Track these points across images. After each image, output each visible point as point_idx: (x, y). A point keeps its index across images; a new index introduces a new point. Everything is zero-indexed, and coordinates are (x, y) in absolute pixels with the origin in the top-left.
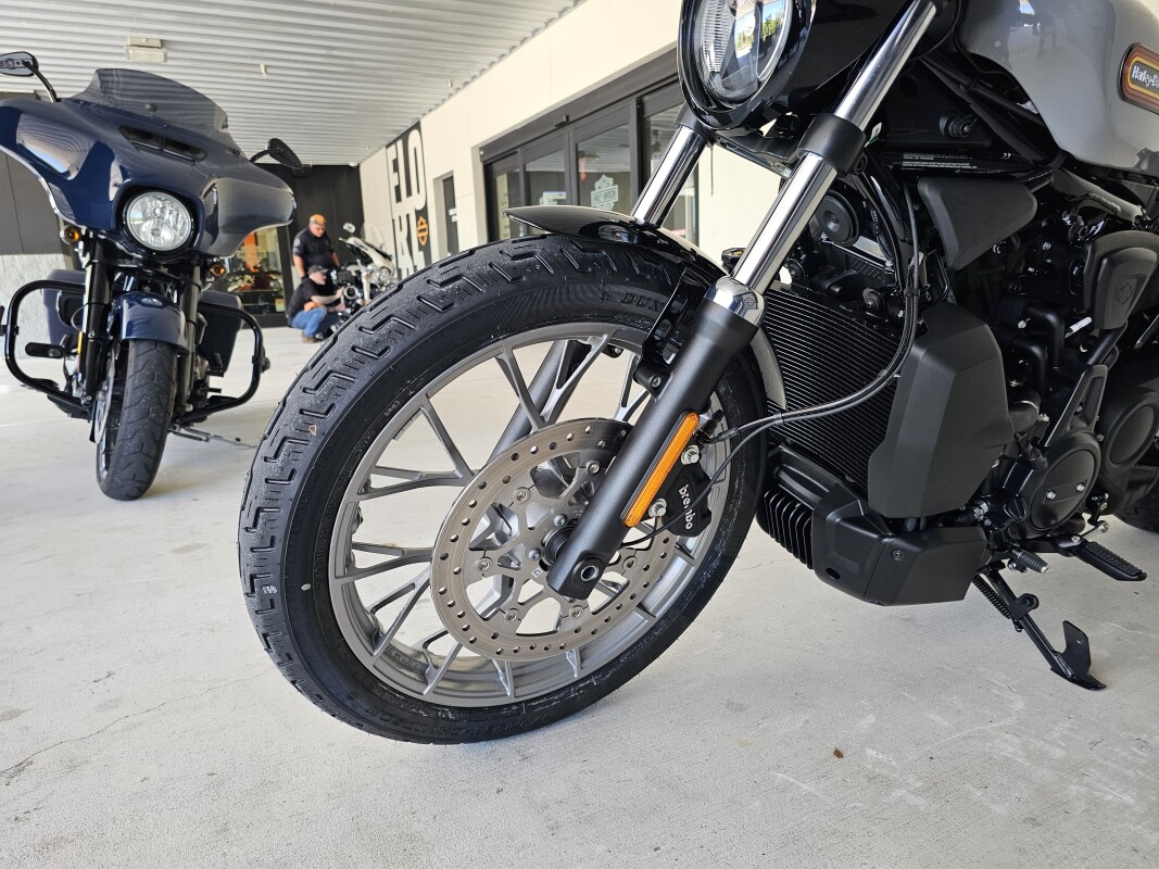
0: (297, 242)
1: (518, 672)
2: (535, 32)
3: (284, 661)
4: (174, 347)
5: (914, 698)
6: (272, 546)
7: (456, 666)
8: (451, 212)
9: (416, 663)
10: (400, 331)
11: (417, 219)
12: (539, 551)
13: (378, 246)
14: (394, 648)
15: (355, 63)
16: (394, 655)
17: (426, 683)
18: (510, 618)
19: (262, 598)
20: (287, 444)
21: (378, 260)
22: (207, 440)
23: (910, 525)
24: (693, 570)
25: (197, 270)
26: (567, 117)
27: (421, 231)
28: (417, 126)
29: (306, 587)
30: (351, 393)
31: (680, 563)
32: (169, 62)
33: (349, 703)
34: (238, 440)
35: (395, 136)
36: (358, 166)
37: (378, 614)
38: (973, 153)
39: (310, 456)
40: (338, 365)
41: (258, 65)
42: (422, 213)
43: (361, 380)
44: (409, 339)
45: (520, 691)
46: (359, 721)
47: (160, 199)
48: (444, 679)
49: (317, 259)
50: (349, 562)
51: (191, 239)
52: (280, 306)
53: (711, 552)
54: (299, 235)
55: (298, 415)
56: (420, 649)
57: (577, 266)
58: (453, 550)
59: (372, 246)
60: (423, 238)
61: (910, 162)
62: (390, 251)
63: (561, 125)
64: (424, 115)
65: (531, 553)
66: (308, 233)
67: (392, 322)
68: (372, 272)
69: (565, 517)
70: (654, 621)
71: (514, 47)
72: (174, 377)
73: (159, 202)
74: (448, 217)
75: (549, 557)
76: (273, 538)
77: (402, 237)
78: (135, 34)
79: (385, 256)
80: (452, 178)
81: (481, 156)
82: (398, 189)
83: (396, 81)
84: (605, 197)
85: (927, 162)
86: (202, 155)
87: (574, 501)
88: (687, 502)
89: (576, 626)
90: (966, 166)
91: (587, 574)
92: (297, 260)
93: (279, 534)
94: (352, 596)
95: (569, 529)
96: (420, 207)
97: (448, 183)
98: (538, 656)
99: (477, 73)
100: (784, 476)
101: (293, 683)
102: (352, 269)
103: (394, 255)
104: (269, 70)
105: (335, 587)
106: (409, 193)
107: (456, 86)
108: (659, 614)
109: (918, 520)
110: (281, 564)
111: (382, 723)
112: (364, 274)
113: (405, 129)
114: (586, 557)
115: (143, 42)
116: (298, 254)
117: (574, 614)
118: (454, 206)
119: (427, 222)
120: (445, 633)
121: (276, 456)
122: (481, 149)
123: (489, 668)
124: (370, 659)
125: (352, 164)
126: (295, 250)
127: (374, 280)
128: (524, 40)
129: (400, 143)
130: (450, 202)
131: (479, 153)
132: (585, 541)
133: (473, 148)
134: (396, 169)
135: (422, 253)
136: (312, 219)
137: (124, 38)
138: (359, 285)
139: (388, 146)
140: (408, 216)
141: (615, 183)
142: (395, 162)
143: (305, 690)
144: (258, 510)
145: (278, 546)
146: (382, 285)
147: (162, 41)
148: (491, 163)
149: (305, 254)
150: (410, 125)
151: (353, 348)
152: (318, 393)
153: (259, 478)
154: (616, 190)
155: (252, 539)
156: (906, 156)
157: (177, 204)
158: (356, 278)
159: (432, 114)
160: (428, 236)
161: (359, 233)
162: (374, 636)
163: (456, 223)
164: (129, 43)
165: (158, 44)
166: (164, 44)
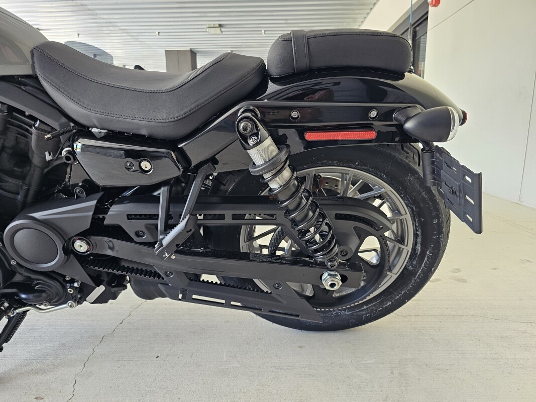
32: (224, 33)
41: (261, 31)
78: (209, 23)
115: (212, 26)
137: (206, 25)
164: (207, 27)
165: (218, 26)
166: (220, 26)
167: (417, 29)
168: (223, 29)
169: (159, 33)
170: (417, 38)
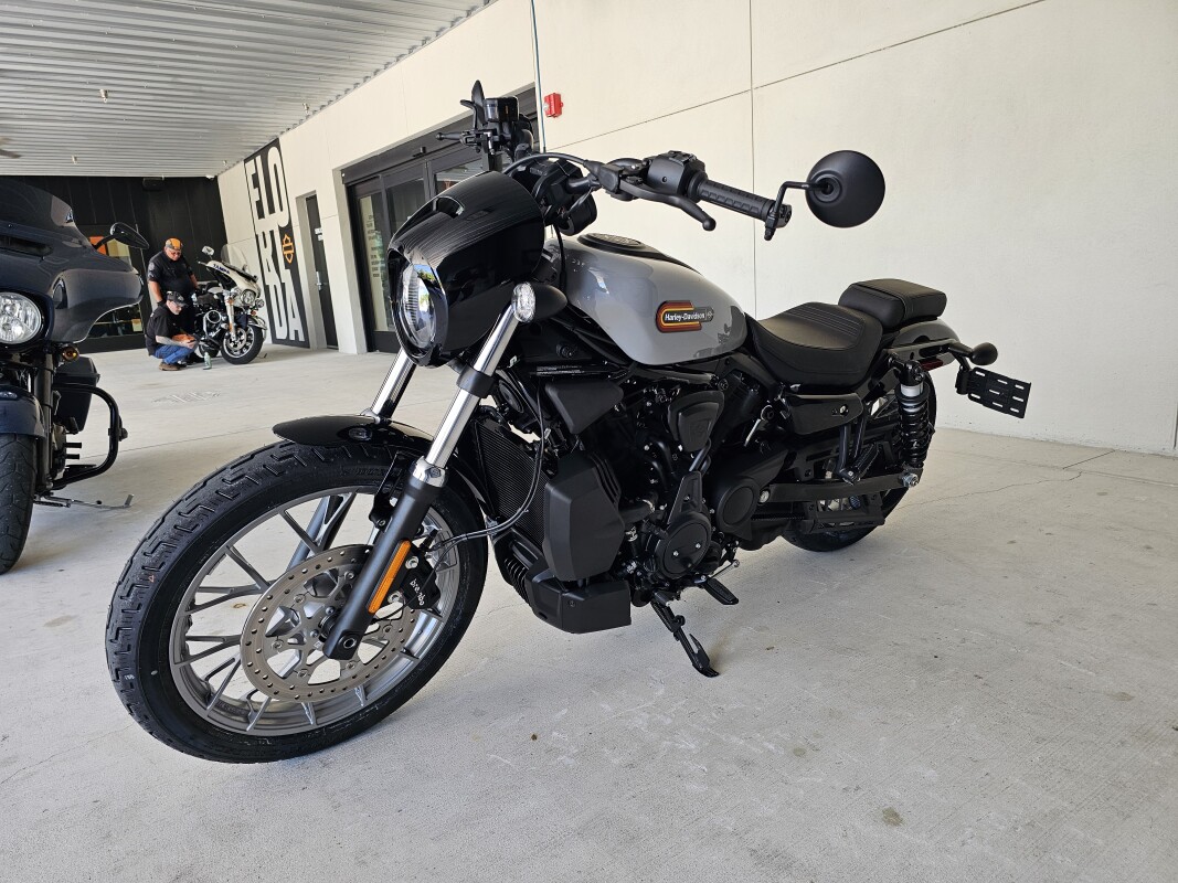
0: (151, 266)
1: (317, 708)
2: (387, 65)
3: (143, 720)
4: (32, 438)
5: (597, 694)
6: (129, 650)
7: (268, 709)
8: (317, 231)
9: (242, 710)
10: (205, 513)
11: (282, 238)
12: (317, 632)
13: (240, 269)
14: (223, 702)
15: (204, 88)
16: (224, 707)
17: (248, 723)
18: (302, 675)
19: (125, 682)
20: (135, 588)
21: (241, 284)
22: (67, 506)
23: (580, 583)
24: (442, 625)
25: (50, 357)
26: (424, 149)
27: (286, 249)
28: (276, 143)
29: (154, 673)
30: (175, 554)
31: (434, 621)
33: (191, 742)
34: (99, 502)
35: (253, 152)
36: (216, 178)
37: (211, 681)
38: (582, 364)
39: (150, 595)
40: (166, 538)
42: (287, 231)
43: (180, 547)
44: (212, 518)
45: (320, 721)
46: (201, 753)
47: (9, 298)
48: (262, 718)
49: (176, 283)
50: (184, 651)
51: (41, 334)
52: (137, 326)
53: (454, 611)
54: (153, 258)
55: (141, 570)
56: (245, 699)
57: (323, 459)
58: (254, 639)
59: (233, 269)
60: (289, 255)
61: (541, 372)
62: (254, 271)
63: (418, 156)
64: (282, 133)
65: (312, 634)
66: (164, 257)
67: (199, 509)
68: (235, 295)
69: (333, 608)
70: (418, 662)
72: (35, 464)
73: (8, 300)
74: (315, 237)
75: (324, 633)
76: (129, 646)
77: (267, 253)
79: (249, 278)
80: (315, 197)
81: (343, 178)
82: (259, 204)
83: (248, 104)
85: (553, 370)
86: (47, 250)
87: (343, 595)
88: (417, 589)
89: (354, 674)
90: (578, 371)
91: (350, 643)
92: (152, 286)
93: (133, 643)
94: (189, 674)
95: (337, 615)
96: (284, 224)
97: (311, 200)
98: (328, 696)
99: (333, 98)
100: (515, 548)
101: (151, 733)
102: (214, 291)
103: (260, 276)
104: (109, 94)
105: (175, 671)
106: (272, 210)
107: (312, 108)
108: (420, 657)
109: (584, 580)
110: (135, 661)
111: (218, 753)
112: (226, 298)
113: (263, 145)
114: (345, 633)
116: (152, 279)
117: (350, 667)
118: (320, 226)
119: (293, 240)
120: (256, 691)
121: (128, 595)
122: (342, 171)
123: (299, 707)
124: (205, 712)
125: (209, 176)
126: (149, 274)
127: (238, 303)
128: (376, 72)
129: (259, 158)
130: (314, 220)
131: (340, 176)
132: (344, 625)
133: (334, 171)
134: (256, 184)
135: (288, 271)
136: (168, 242)
138: (223, 309)
139: (246, 161)
140: (272, 233)
142: (255, 177)
143: (159, 737)
144: (118, 629)
145: (133, 650)
146: (247, 308)
148: (355, 185)
149: (160, 278)
150: (268, 142)
151: (175, 527)
152: (154, 555)
153: (118, 609)
155: (116, 647)
156: (539, 369)
157: (26, 301)
158: (219, 300)
159: (292, 132)
160: (295, 254)
161: (218, 256)
162: (207, 696)
163: (322, 242)
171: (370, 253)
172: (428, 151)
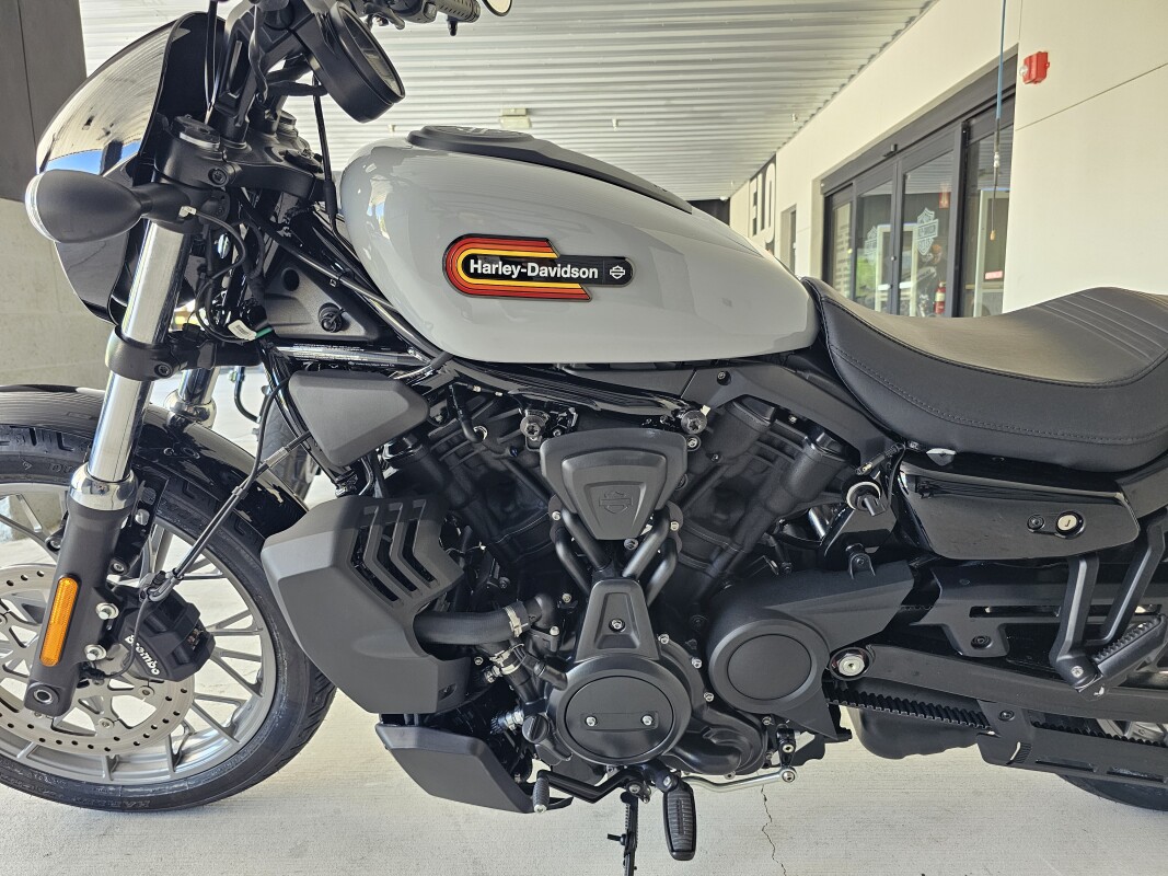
8: (794, 245)
26: (896, 146)
28: (773, 160)
32: (534, 126)
35: (757, 170)
36: (729, 200)
41: (611, 120)
42: (770, 247)
63: (890, 155)
64: (779, 148)
71: (852, 76)
74: (792, 252)
78: (506, 106)
80: (795, 211)
81: (822, 189)
82: (755, 221)
84: (926, 232)
89: (115, 735)
91: (43, 697)
96: (770, 240)
97: (792, 216)
99: (821, 105)
104: (620, 124)
106: (763, 226)
107: (801, 119)
113: (765, 163)
115: (512, 112)
118: (795, 240)
122: (823, 181)
125: (723, 198)
129: (760, 176)
131: (820, 185)
133: (814, 181)
134: (755, 203)
137: (499, 110)
139: (751, 180)
141: (935, 218)
142: (756, 196)
147: (527, 109)
148: (832, 195)
150: (768, 159)
154: (937, 225)
159: (786, 147)
164: (501, 114)
165: (524, 112)
166: (528, 112)
167: (974, 122)
168: (533, 119)
169: (394, 126)
170: (972, 141)
171: (838, 266)
172: (899, 148)
